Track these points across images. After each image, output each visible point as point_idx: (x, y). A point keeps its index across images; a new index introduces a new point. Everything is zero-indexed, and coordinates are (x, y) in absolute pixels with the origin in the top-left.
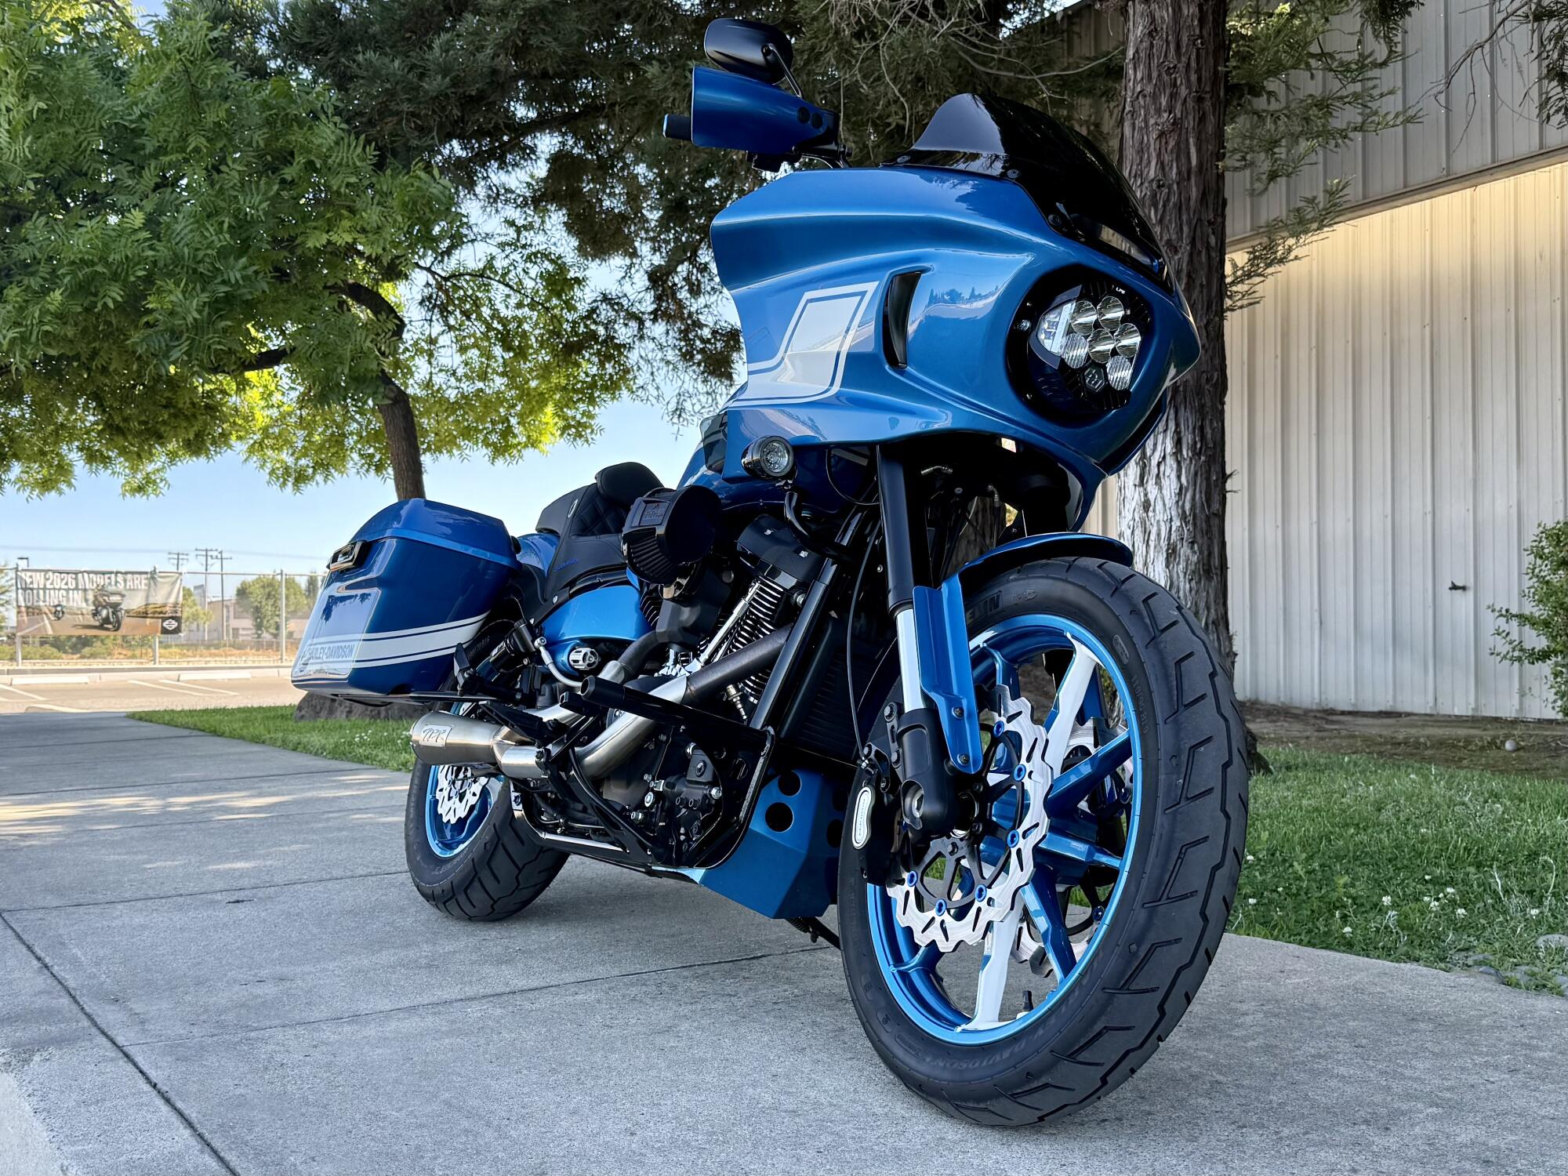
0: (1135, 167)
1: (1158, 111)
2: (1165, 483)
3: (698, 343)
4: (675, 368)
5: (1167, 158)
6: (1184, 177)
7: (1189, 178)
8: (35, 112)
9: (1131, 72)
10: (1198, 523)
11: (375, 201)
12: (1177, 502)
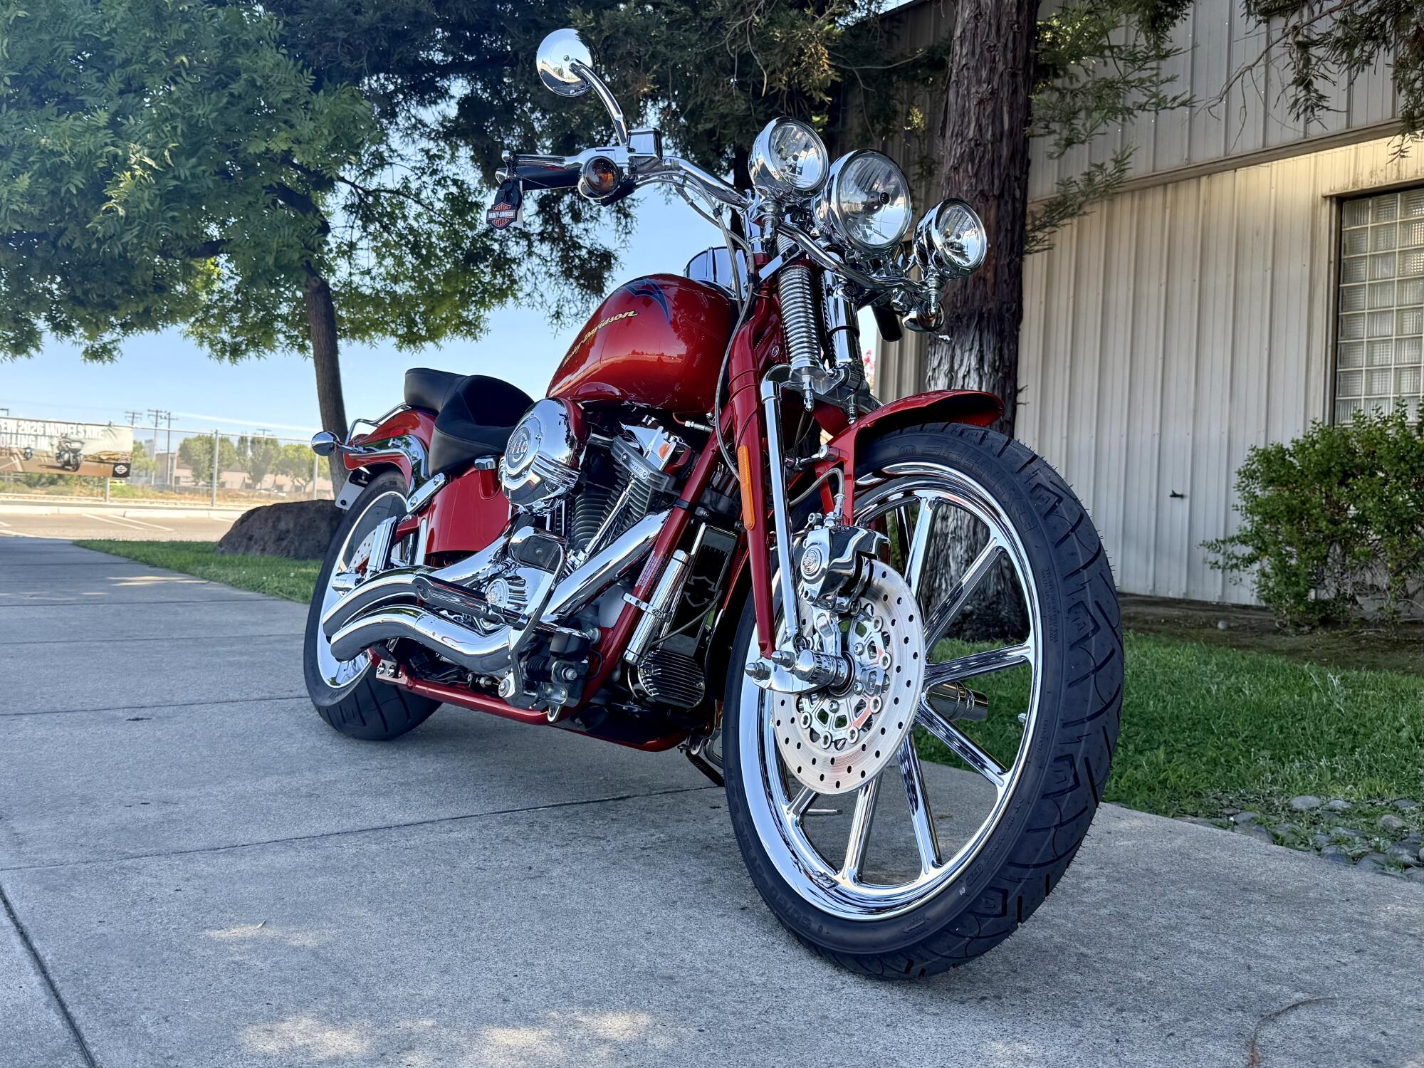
0: (957, 128)
1: (979, 82)
5: (984, 122)
6: (998, 139)
7: (1002, 140)
8: (12, 18)
9: (958, 47)
11: (308, 118)
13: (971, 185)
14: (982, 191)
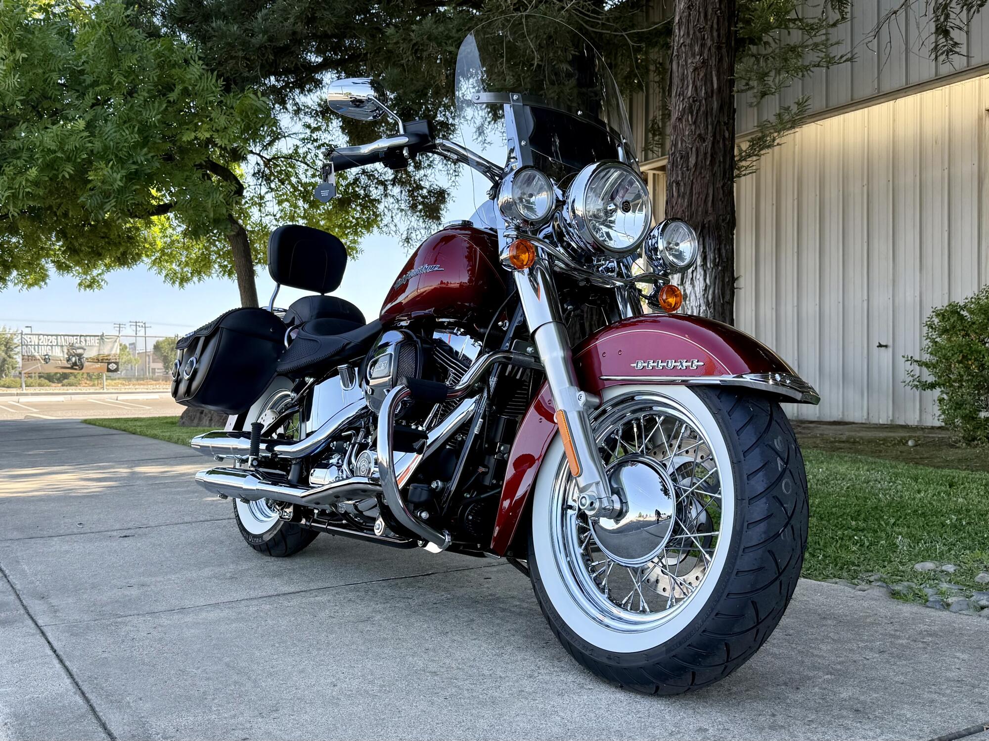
0: (679, 89)
1: (694, 55)
2: (697, 283)
3: (420, 198)
4: (406, 214)
5: (699, 84)
6: (709, 96)
7: (712, 96)
9: (677, 31)
10: (717, 308)
12: (704, 295)
13: (692, 131)
14: (700, 135)
